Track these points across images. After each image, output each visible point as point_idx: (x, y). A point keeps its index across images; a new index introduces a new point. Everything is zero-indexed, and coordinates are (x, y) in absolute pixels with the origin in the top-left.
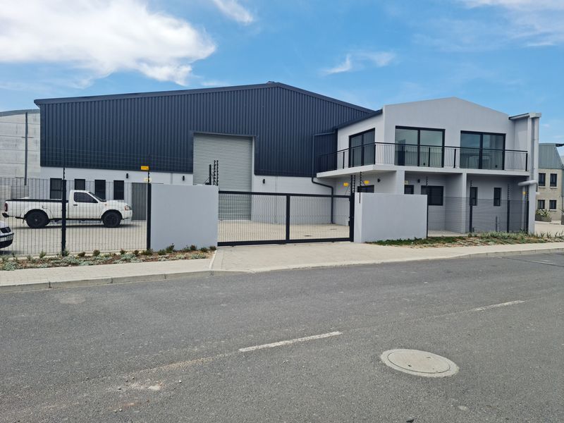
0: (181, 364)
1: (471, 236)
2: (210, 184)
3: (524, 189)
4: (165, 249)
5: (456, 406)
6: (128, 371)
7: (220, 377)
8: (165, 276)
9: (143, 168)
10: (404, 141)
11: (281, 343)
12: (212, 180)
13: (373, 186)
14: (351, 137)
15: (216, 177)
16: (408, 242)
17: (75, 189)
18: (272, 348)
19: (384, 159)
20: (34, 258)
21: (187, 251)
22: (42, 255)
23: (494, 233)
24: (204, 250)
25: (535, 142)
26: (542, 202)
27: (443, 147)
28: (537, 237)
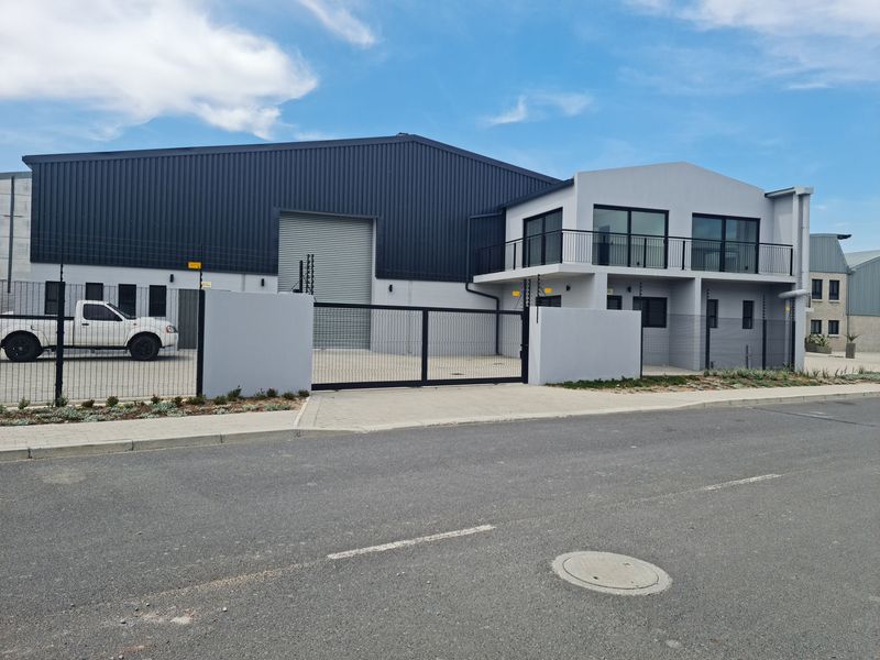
0: (230, 581)
1: (709, 375)
2: (300, 291)
3: (788, 303)
4: (226, 396)
5: (662, 641)
6: (141, 593)
7: (292, 601)
8: (222, 438)
9: (191, 265)
10: (608, 227)
11: (398, 544)
12: (304, 285)
13: (560, 296)
14: (526, 221)
15: (310, 280)
16: (611, 384)
17: (87, 299)
18: (382, 552)
19: (576, 255)
20: (9, 409)
21: (262, 398)
22: (23, 405)
23: (743, 370)
24: (289, 397)
25: (804, 231)
26: (817, 324)
27: (666, 237)
28: (807, 377)
